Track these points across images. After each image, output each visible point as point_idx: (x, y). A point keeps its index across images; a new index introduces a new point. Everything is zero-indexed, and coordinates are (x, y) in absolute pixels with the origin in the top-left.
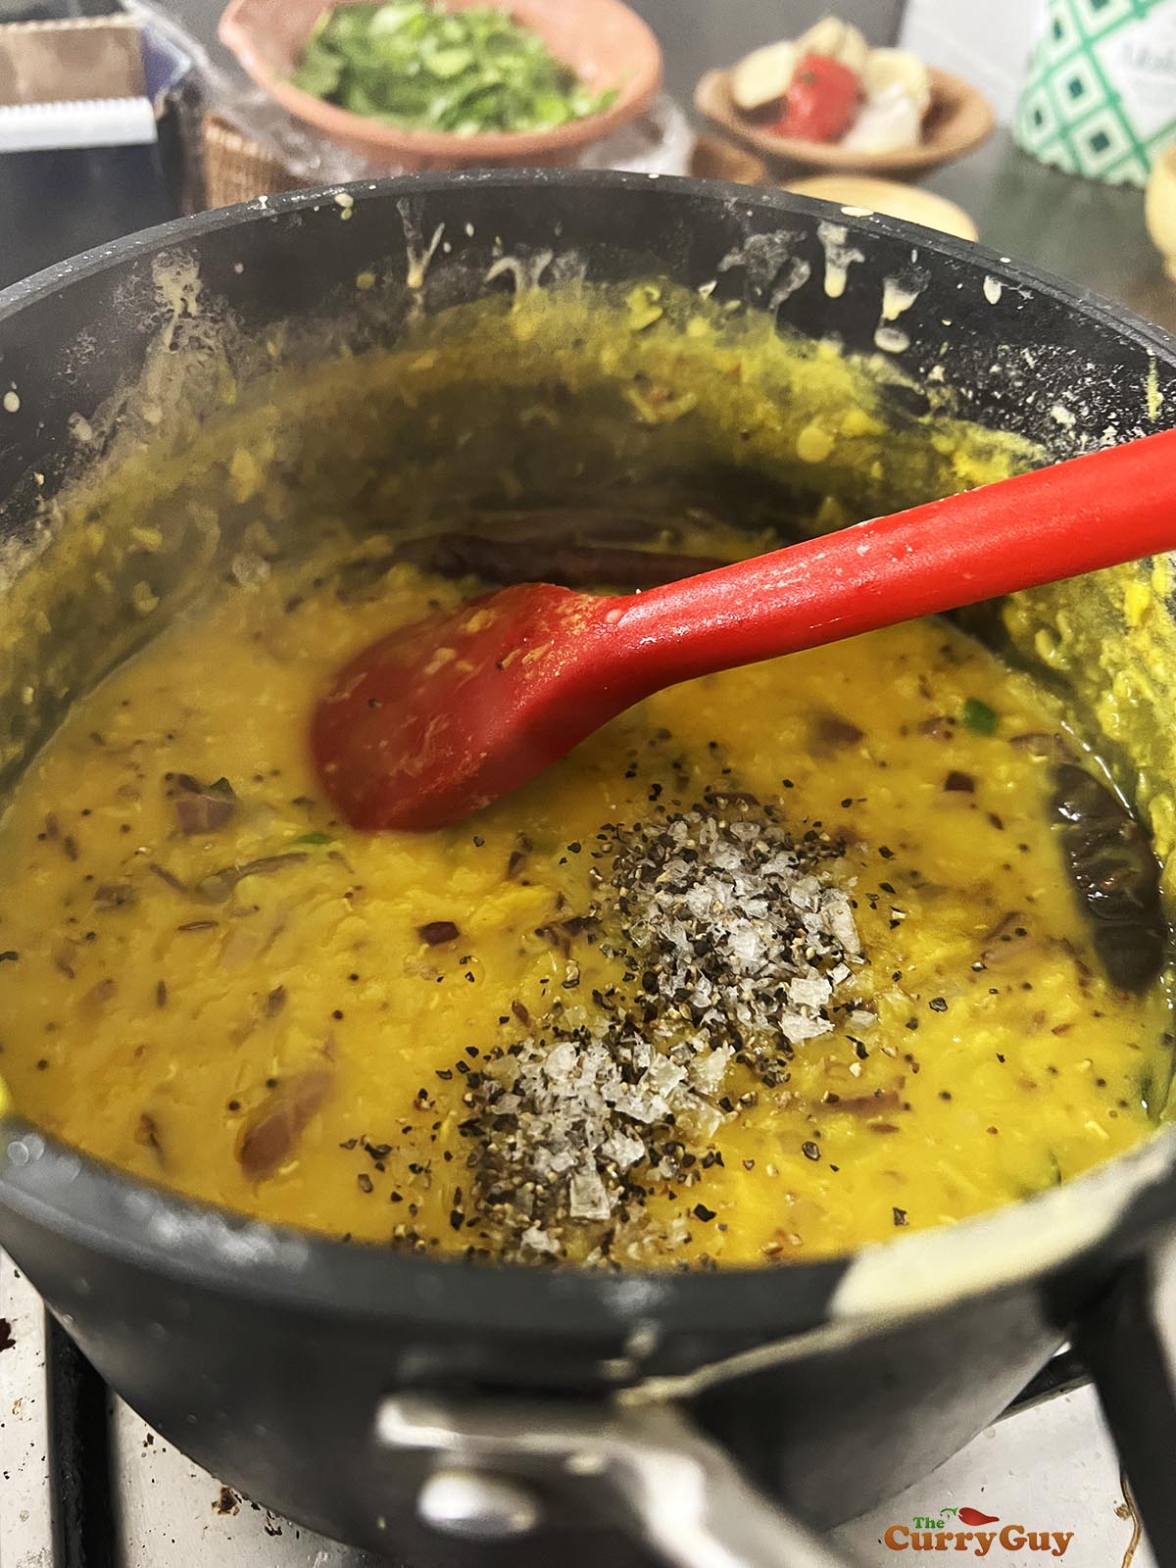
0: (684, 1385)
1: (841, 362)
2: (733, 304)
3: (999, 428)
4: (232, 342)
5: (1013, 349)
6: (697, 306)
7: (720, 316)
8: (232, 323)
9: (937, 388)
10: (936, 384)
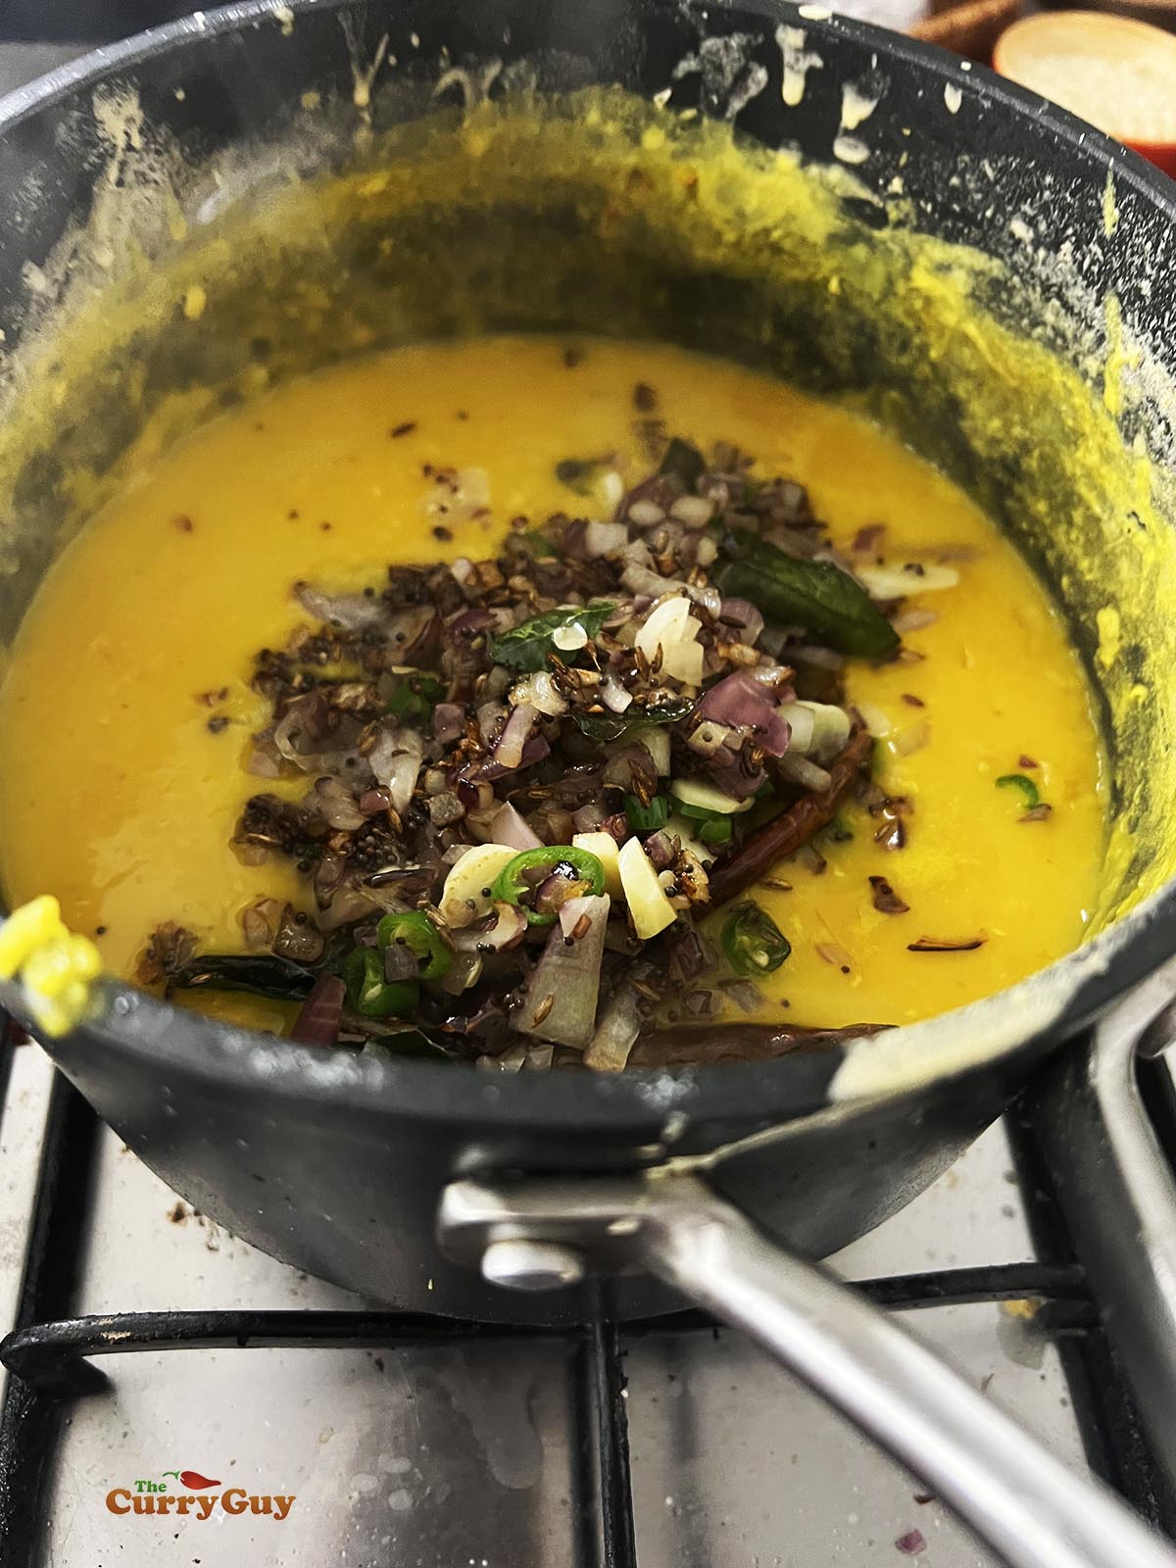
0: (707, 1160)
1: (799, 173)
2: (689, 114)
3: (957, 241)
4: (178, 173)
5: (972, 161)
6: (651, 116)
7: (675, 126)
8: (176, 153)
9: (896, 202)
10: (895, 196)
